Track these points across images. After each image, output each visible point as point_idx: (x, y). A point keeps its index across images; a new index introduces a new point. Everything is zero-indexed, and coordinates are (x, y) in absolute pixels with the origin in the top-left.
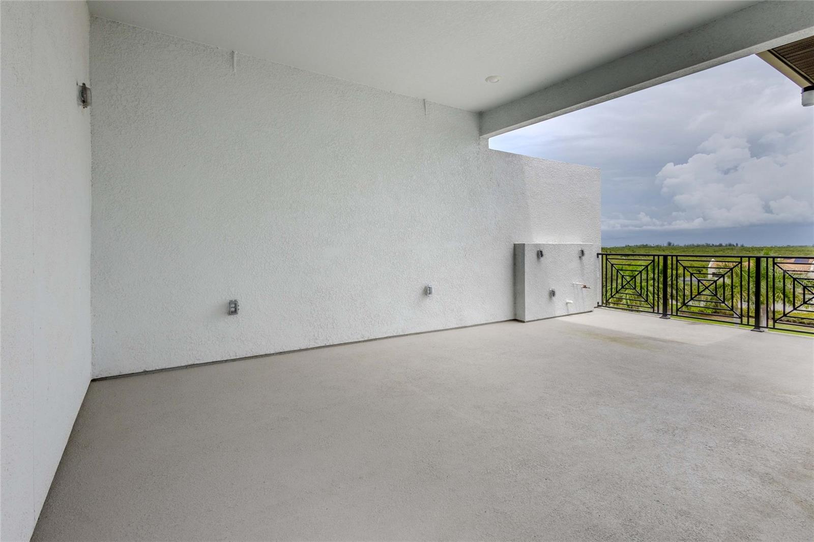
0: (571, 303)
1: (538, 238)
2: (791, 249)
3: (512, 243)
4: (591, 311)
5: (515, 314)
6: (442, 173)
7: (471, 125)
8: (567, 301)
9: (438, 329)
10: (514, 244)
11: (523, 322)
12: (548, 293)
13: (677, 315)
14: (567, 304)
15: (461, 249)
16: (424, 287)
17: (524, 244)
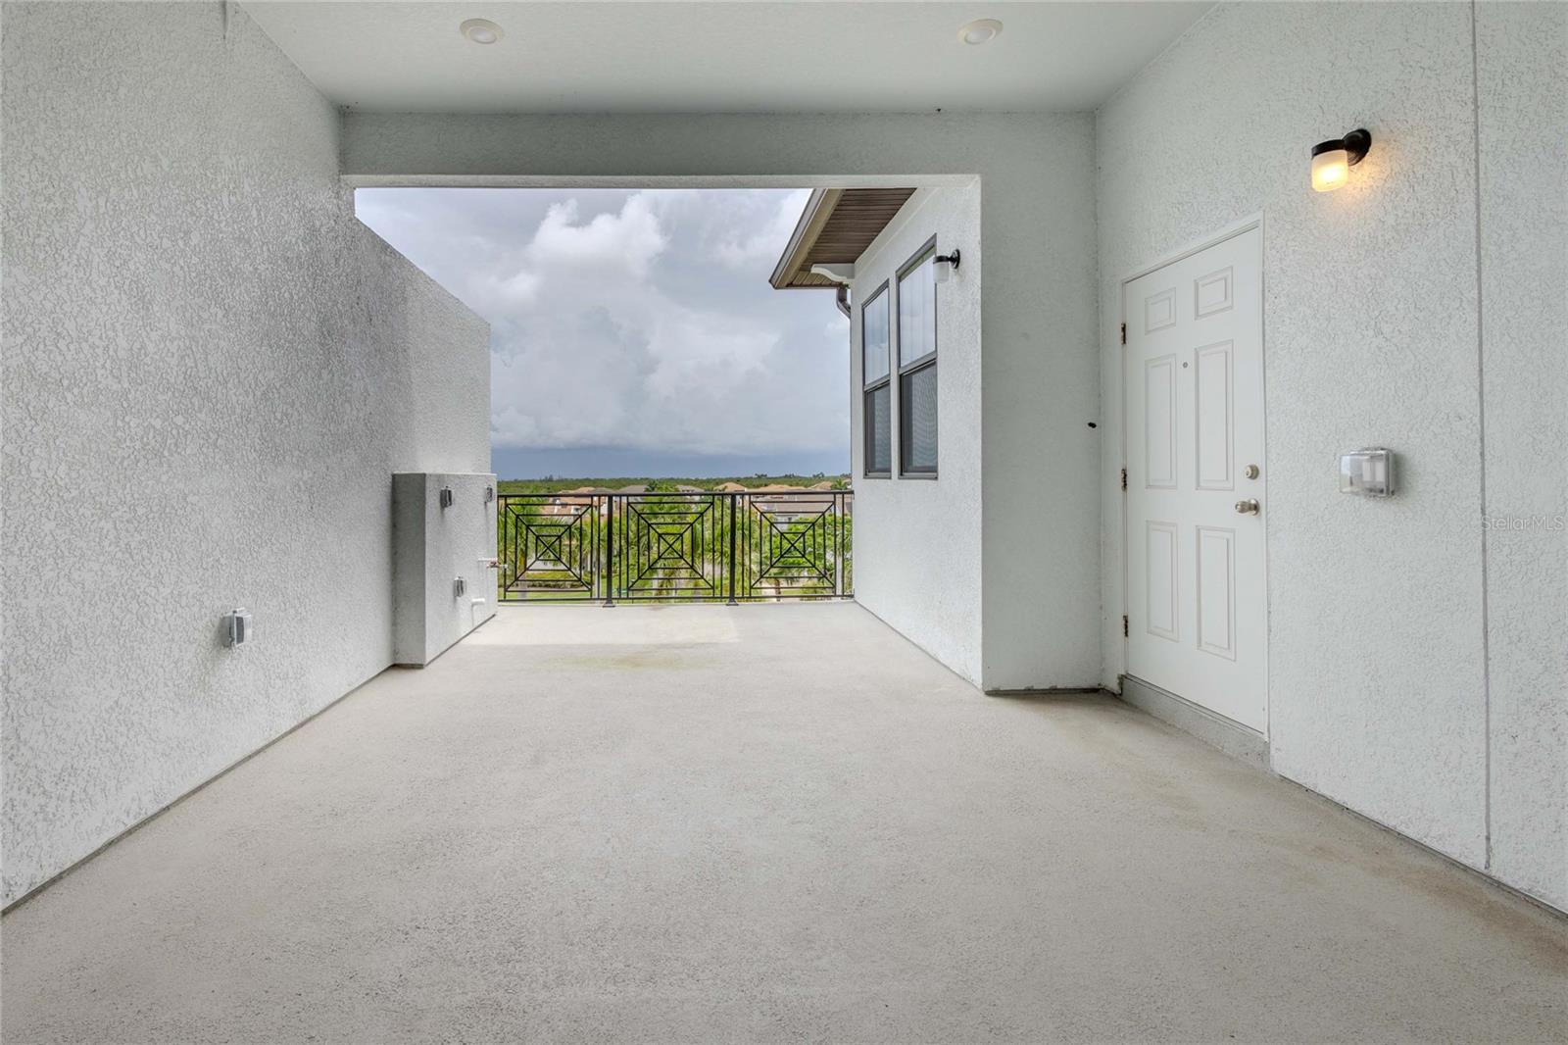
0: (481, 603)
1: (429, 462)
2: (520, 484)
3: (389, 472)
4: (494, 616)
5: (395, 652)
6: (265, 248)
7: (320, 132)
8: (474, 600)
9: (254, 748)
10: (394, 476)
11: (420, 667)
12: (451, 587)
13: (628, 598)
14: (473, 605)
15: (303, 488)
16: (217, 622)
17: (425, 475)
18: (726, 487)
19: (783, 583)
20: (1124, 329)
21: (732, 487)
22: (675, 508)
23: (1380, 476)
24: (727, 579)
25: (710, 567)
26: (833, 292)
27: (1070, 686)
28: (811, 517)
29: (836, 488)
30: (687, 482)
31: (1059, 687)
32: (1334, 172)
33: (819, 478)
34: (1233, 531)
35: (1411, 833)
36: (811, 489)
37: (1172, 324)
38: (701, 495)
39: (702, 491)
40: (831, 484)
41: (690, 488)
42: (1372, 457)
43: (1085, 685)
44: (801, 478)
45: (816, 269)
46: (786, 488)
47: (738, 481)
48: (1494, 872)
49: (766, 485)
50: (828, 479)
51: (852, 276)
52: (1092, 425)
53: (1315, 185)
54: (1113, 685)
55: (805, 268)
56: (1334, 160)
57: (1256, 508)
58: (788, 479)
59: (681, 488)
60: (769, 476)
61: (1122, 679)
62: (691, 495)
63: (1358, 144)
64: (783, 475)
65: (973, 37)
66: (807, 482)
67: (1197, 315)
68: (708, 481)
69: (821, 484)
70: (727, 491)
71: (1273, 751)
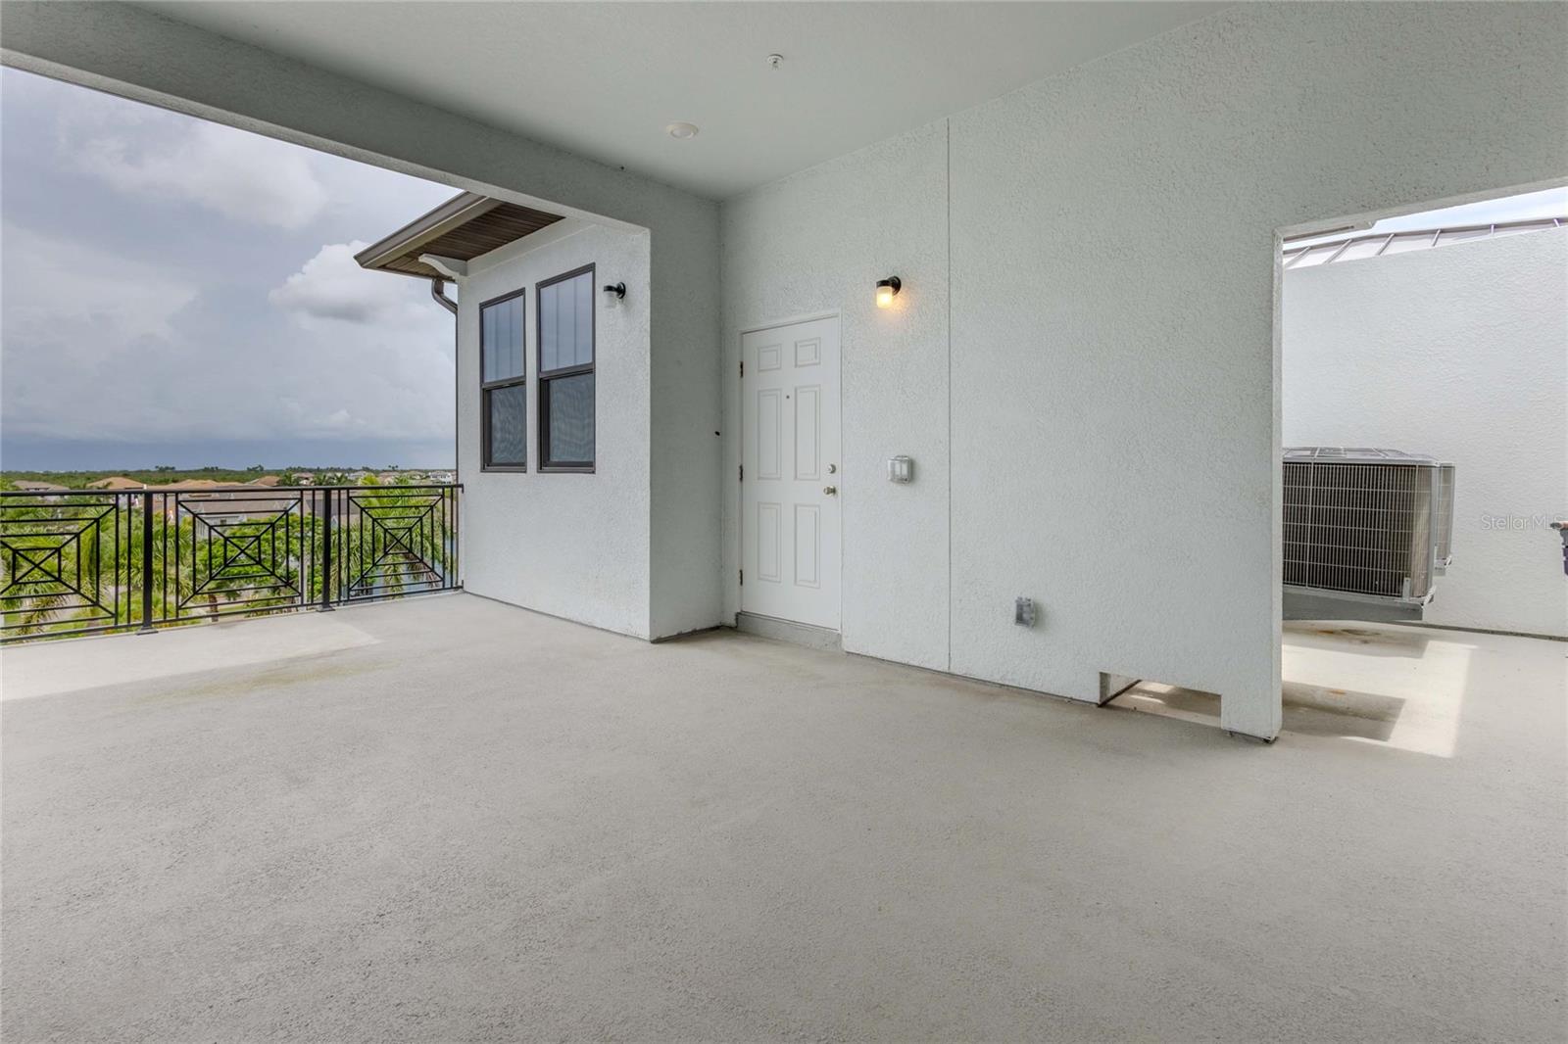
18: (109, 484)
19: (221, 599)
20: (742, 366)
21: (119, 483)
22: (28, 513)
23: (905, 471)
24: (137, 602)
25: (112, 589)
26: (429, 283)
27: (705, 627)
28: (264, 518)
29: (285, 484)
30: (31, 477)
31: (698, 629)
32: (885, 298)
33: (257, 472)
34: (819, 506)
35: (916, 663)
36: (247, 485)
37: (777, 369)
38: (62, 494)
39: (66, 489)
40: (278, 479)
41: (42, 486)
42: (901, 461)
43: (712, 625)
44: (229, 473)
45: (424, 259)
46: (210, 484)
47: (126, 475)
48: (952, 671)
49: (175, 481)
50: (269, 473)
51: (464, 273)
52: (718, 433)
53: (878, 303)
54: (731, 621)
55: (413, 256)
56: (886, 292)
57: (834, 491)
58: (210, 473)
59: (23, 485)
60: (177, 469)
61: (738, 615)
62: (42, 495)
63: (895, 284)
64: (203, 468)
65: (677, 133)
66: (241, 476)
67: (796, 366)
68: (71, 476)
69: (263, 479)
70: (110, 488)
71: (844, 639)
